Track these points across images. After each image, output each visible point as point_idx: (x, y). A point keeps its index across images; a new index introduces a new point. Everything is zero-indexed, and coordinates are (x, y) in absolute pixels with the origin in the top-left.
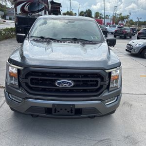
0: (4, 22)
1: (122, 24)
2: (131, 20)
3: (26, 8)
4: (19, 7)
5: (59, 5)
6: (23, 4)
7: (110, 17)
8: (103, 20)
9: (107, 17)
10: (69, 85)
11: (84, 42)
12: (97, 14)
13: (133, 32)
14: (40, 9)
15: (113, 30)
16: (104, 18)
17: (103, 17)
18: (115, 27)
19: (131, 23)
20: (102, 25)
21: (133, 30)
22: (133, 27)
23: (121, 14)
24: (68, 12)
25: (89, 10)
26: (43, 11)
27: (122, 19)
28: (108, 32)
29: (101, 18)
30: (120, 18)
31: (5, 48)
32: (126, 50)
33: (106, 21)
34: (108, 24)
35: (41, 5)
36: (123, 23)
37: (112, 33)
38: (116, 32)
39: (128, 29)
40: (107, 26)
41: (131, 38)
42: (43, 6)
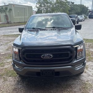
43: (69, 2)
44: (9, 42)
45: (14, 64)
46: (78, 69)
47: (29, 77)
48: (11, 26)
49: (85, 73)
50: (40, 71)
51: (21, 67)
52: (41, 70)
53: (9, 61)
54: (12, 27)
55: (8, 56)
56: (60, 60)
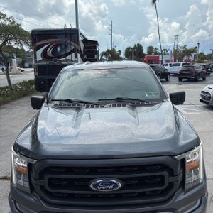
0: (22, 71)
1: (189, 60)
2: (202, 53)
3: (49, 52)
4: (39, 52)
5: (96, 43)
6: (45, 47)
7: (169, 52)
8: (160, 56)
9: (164, 52)
10: (114, 187)
11: (134, 103)
12: (150, 49)
13: (207, 70)
14: (68, 51)
15: (177, 69)
16: (161, 54)
17: (160, 52)
18: (179, 65)
19: (202, 57)
20: (160, 65)
21: (206, 67)
22: (206, 62)
23: (185, 47)
24: (108, 50)
25: (138, 44)
26: (73, 54)
27: (188, 52)
28: (169, 74)
29: (156, 54)
30: (184, 52)
31: (20, 111)
32: (201, 101)
33: (165, 58)
34: (167, 61)
35: (69, 46)
36: (190, 58)
37: (175, 75)
38: (181, 73)
39: (198, 68)
40: (167, 65)
41: (204, 79)
42: (73, 48)
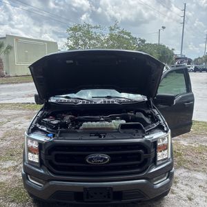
43: (136, 38)
44: (6, 120)
45: (27, 174)
46: (159, 185)
47: (58, 203)
48: (8, 83)
49: (173, 193)
50: (82, 190)
51: (41, 181)
52: (85, 188)
53: (7, 167)
54: (11, 85)
55: (4, 153)
56: (125, 168)
